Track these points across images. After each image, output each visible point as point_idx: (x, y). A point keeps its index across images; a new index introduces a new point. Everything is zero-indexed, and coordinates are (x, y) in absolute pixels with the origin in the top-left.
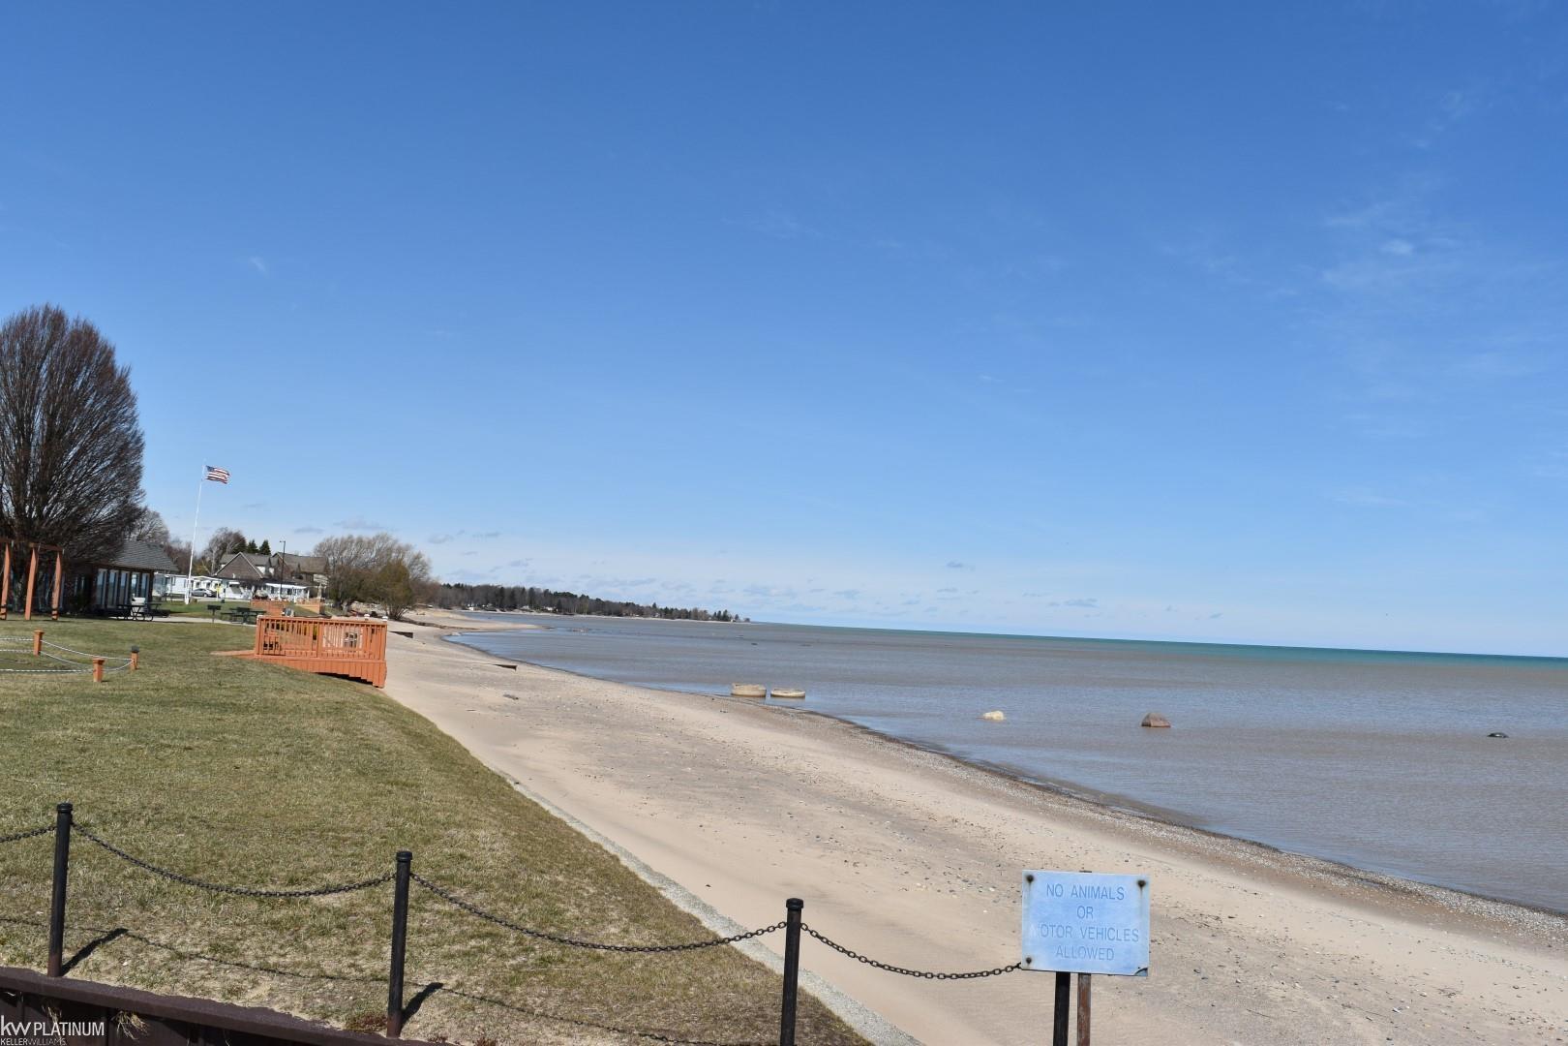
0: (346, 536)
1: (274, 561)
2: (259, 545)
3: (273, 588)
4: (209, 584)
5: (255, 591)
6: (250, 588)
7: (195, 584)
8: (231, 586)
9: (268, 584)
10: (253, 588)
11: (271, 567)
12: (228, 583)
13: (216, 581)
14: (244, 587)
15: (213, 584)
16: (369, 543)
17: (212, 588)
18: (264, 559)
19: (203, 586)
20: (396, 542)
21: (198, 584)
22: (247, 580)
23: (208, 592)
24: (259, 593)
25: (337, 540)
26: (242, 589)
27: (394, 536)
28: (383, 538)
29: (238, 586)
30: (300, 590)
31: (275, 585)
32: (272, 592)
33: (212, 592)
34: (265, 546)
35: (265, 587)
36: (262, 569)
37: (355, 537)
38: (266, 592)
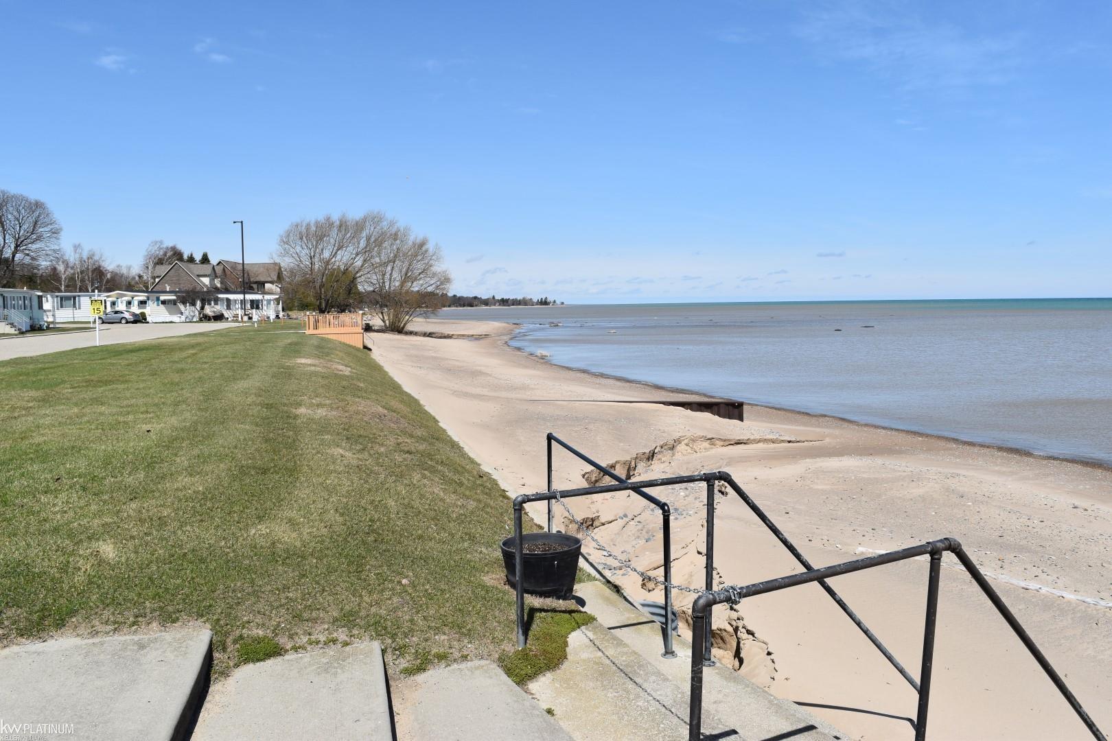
0: (321, 218)
1: (219, 270)
2: (198, 257)
3: (228, 300)
4: (129, 303)
5: (202, 308)
6: (193, 304)
7: (108, 304)
8: (164, 302)
9: (221, 296)
10: (199, 304)
11: (216, 277)
12: (158, 299)
13: (142, 297)
14: (184, 303)
15: (136, 303)
16: (357, 223)
17: (135, 309)
18: (206, 269)
19: (121, 306)
20: (392, 224)
21: (113, 304)
22: (187, 292)
23: (127, 315)
24: (209, 310)
25: (308, 225)
26: (182, 307)
27: (389, 216)
28: (376, 219)
29: (174, 303)
30: (269, 301)
31: (231, 297)
32: (229, 307)
33: (134, 315)
34: (205, 259)
35: (217, 300)
36: (206, 281)
37: (335, 217)
38: (220, 308)
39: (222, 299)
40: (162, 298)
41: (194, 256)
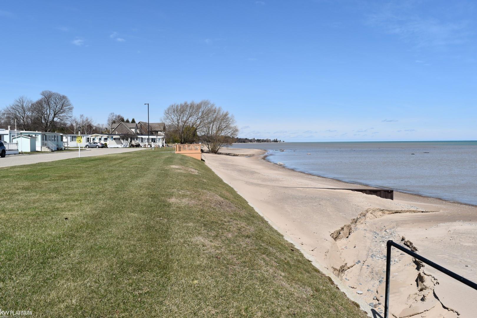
0: (183, 103)
1: (139, 126)
2: (130, 120)
3: (142, 138)
4: (100, 139)
5: (131, 142)
6: (127, 140)
7: (92, 140)
8: (115, 139)
9: (139, 136)
10: (129, 139)
11: (138, 129)
12: (112, 137)
13: (105, 136)
14: (123, 139)
15: (103, 139)
16: (198, 105)
17: (103, 142)
18: (134, 125)
19: (97, 141)
20: (213, 105)
21: (94, 139)
22: (125, 135)
23: (99, 144)
24: (133, 143)
25: (177, 106)
26: (122, 141)
27: (212, 102)
28: (206, 103)
29: (119, 139)
30: (159, 139)
31: (143, 137)
32: (142, 141)
33: (102, 144)
34: (133, 121)
35: (137, 138)
36: (133, 130)
37: (189, 103)
38: (138, 142)
39: (139, 138)
40: (114, 137)
41: (129, 120)
